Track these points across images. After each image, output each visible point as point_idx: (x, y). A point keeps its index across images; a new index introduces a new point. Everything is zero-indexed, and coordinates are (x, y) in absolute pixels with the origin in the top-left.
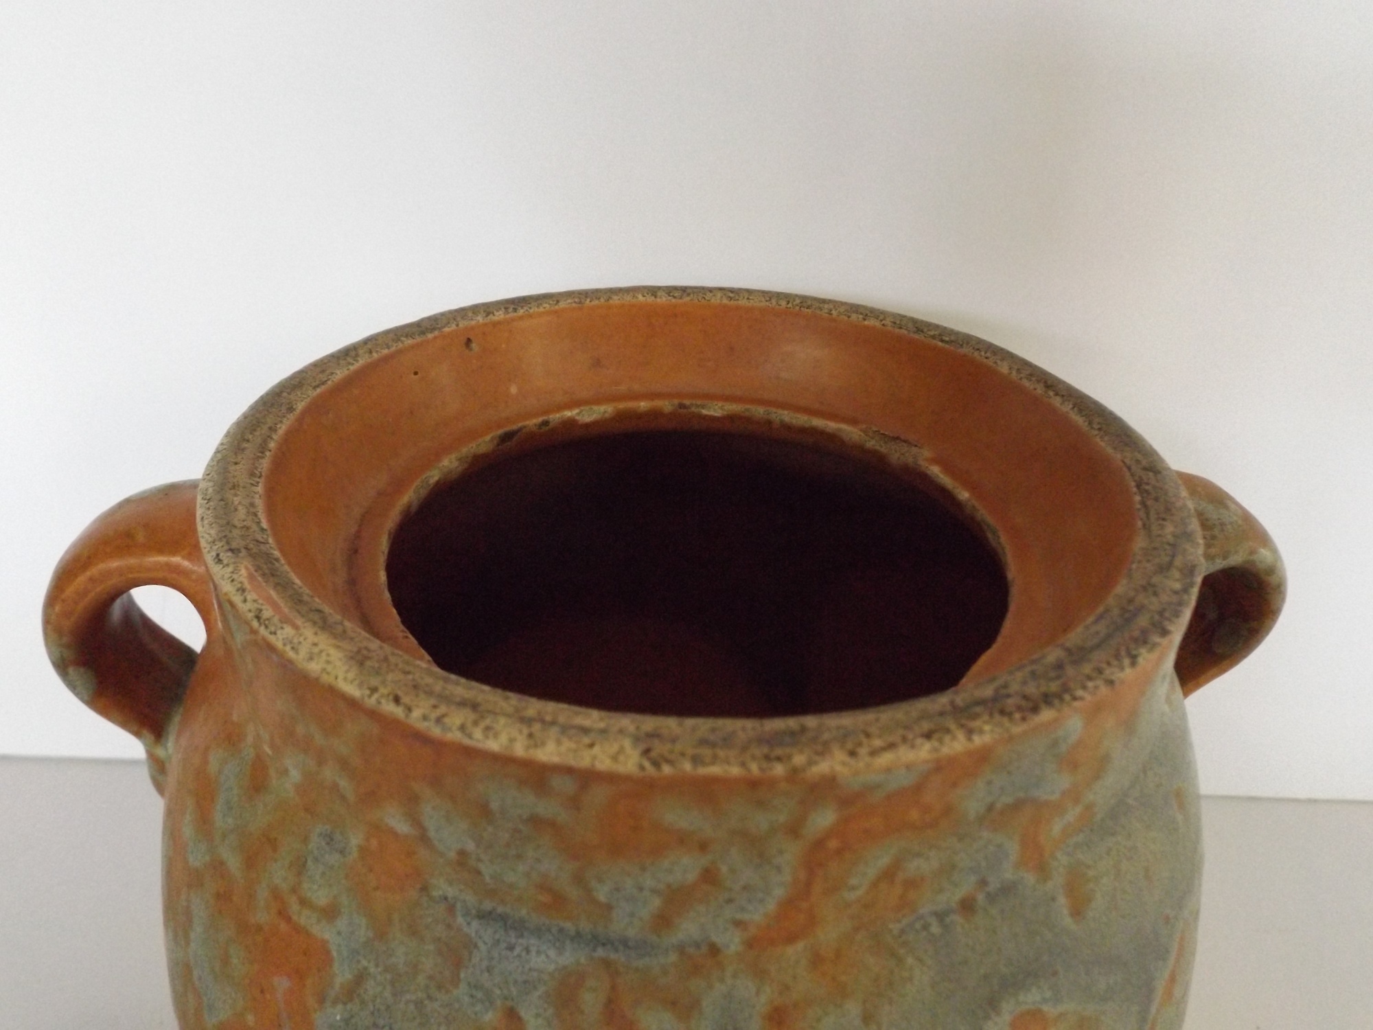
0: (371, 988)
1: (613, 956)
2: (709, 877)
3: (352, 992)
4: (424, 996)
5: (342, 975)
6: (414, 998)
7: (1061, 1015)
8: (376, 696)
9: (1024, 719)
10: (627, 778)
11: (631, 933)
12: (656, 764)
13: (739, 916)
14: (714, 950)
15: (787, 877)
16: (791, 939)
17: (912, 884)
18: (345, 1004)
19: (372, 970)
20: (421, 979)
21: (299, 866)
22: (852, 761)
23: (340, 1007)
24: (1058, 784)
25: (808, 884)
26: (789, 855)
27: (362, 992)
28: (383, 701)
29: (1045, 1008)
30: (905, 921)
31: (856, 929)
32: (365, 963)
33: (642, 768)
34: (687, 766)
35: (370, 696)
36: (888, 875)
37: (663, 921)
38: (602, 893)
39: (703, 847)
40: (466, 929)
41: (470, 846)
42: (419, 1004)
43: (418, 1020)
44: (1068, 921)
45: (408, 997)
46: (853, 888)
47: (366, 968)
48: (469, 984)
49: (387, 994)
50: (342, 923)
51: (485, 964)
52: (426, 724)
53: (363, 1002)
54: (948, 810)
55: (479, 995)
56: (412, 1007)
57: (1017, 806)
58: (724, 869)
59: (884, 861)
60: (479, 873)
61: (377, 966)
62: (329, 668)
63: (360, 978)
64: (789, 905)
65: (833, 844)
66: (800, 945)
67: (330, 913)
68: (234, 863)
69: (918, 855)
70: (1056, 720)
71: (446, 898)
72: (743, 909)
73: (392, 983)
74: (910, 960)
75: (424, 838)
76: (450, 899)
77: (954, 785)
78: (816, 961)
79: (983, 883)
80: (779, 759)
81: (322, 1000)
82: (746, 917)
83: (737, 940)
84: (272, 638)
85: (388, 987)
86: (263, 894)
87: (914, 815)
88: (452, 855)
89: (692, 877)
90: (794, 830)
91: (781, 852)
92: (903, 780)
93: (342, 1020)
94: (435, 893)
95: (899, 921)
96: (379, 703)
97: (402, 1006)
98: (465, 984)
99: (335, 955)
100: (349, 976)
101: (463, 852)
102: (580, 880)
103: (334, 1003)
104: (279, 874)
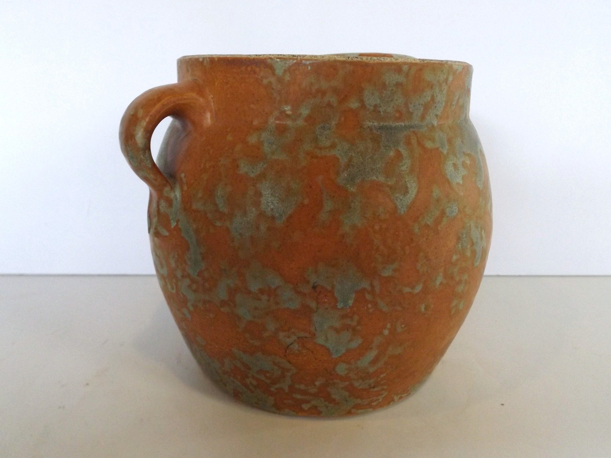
0: (355, 160)
1: (415, 130)
2: (432, 98)
3: (348, 166)
4: (372, 155)
5: (343, 161)
6: (369, 157)
11: (416, 122)
13: (437, 113)
14: (433, 126)
15: (445, 99)
17: (460, 108)
18: (347, 170)
19: (353, 155)
20: (369, 151)
21: (315, 140)
23: (345, 172)
25: (447, 102)
26: (445, 91)
27: (352, 163)
30: (459, 121)
31: (454, 121)
32: (350, 154)
33: (421, 62)
36: (458, 102)
37: (423, 117)
38: (411, 109)
39: (432, 87)
40: (377, 133)
41: (378, 102)
42: (371, 158)
43: (372, 163)
45: (367, 157)
46: (453, 106)
47: (351, 156)
48: (384, 147)
49: (361, 160)
50: (339, 147)
51: (386, 140)
53: (353, 166)
54: (464, 83)
55: (387, 148)
56: (370, 160)
58: (435, 95)
59: (457, 97)
60: (379, 112)
61: (355, 153)
63: (350, 160)
64: (444, 108)
65: (451, 88)
66: (446, 124)
67: (333, 146)
68: (282, 156)
69: (461, 98)
72: (437, 110)
73: (361, 156)
76: (370, 127)
77: (465, 75)
81: (338, 173)
83: (436, 122)
85: (360, 157)
86: (302, 156)
87: (461, 83)
88: (371, 108)
89: (429, 99)
90: (446, 81)
91: (444, 89)
92: (461, 69)
93: (347, 175)
94: (365, 127)
98: (382, 147)
99: (339, 157)
100: (346, 160)
101: (375, 106)
102: (406, 105)
103: (343, 172)
104: (307, 146)
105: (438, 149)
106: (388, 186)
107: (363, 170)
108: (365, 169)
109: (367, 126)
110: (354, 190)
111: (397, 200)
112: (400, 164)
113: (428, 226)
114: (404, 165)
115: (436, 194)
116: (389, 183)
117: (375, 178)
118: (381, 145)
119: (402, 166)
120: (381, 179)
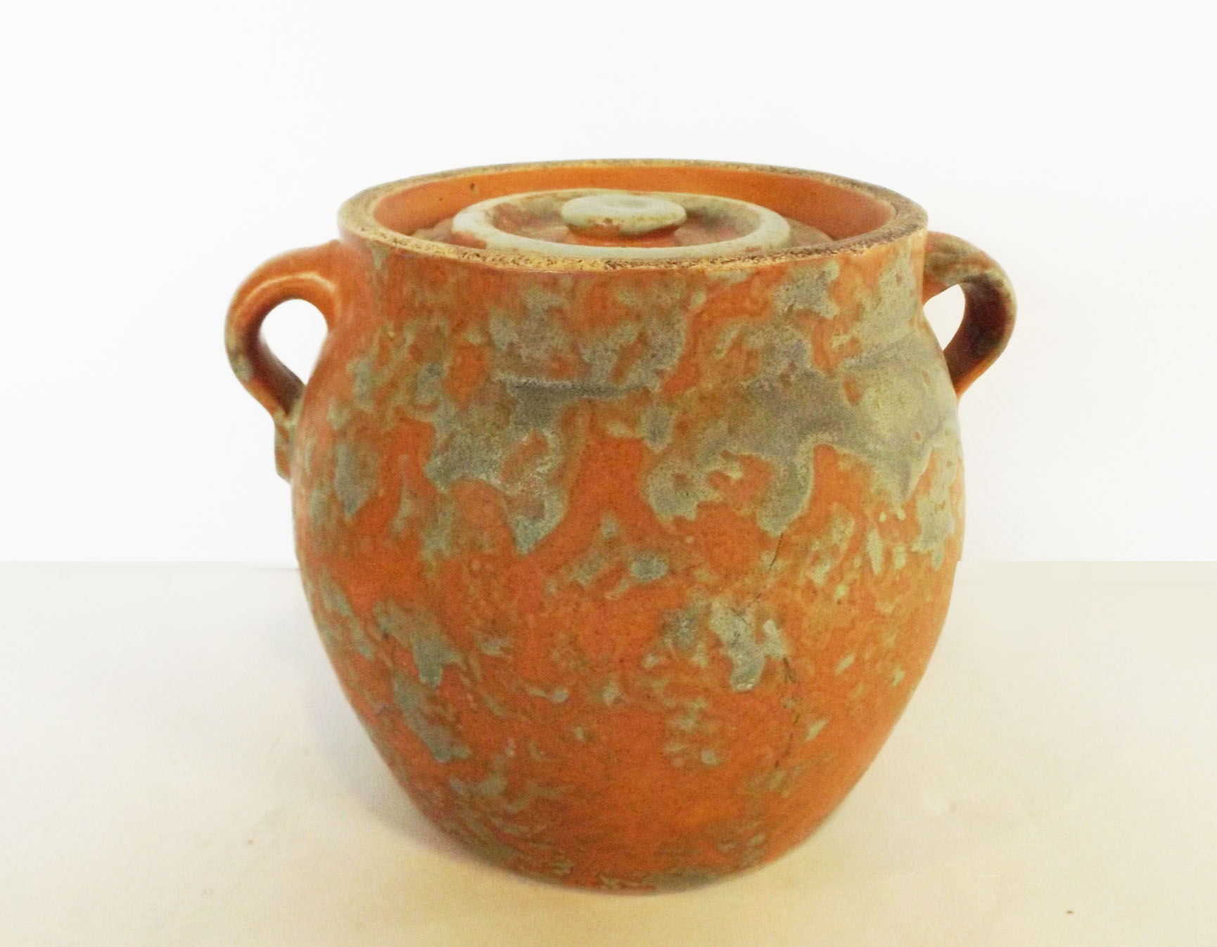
0: (458, 439)
1: (592, 397)
2: (643, 339)
3: (446, 446)
4: (490, 434)
5: (441, 437)
6: (483, 437)
7: (844, 455)
8: (466, 256)
9: (804, 256)
10: (600, 274)
11: (602, 382)
12: (614, 266)
13: (659, 367)
14: (647, 392)
15: (684, 341)
16: (688, 386)
17: (751, 355)
18: (443, 454)
19: (459, 429)
20: (488, 426)
21: (413, 389)
22: (713, 265)
23: (440, 456)
24: (830, 309)
25: (695, 346)
26: (683, 324)
27: (453, 443)
28: (471, 257)
29: (835, 447)
30: (749, 382)
31: (724, 382)
32: (455, 426)
33: (607, 269)
34: (629, 267)
35: (463, 257)
36: (737, 344)
37: (618, 373)
38: (586, 356)
39: (638, 317)
40: (512, 395)
41: (515, 338)
42: (487, 439)
43: (486, 449)
44: (846, 402)
45: (480, 437)
46: (719, 352)
47: (455, 429)
48: (515, 423)
49: (469, 440)
50: (441, 410)
51: (523, 411)
52: (494, 262)
53: (454, 449)
54: (766, 304)
55: (521, 427)
56: (482, 442)
57: (807, 313)
58: (650, 332)
59: (734, 334)
60: (519, 356)
61: (462, 426)
62: (439, 250)
63: (452, 436)
64: (683, 358)
65: (706, 317)
66: (693, 389)
67: (433, 407)
68: (368, 407)
69: (753, 333)
70: (822, 259)
71: (500, 381)
72: (660, 362)
73: (471, 433)
74: (753, 403)
75: (490, 343)
76: (502, 381)
77: (768, 287)
78: (702, 398)
79: (792, 366)
80: (674, 263)
81: (428, 457)
82: (663, 367)
83: (658, 385)
84: (405, 247)
85: (469, 436)
86: (390, 414)
87: (747, 304)
88: (504, 348)
89: (633, 339)
90: (684, 304)
91: (679, 321)
92: (741, 277)
93: (441, 464)
94: (493, 380)
95: (746, 380)
96: (468, 258)
97: (477, 444)
98: (512, 424)
99: (437, 428)
100: (445, 437)
101: (511, 345)
102: (574, 348)
103: (436, 456)
104: (400, 399)
105: (639, 441)
106: (506, 497)
107: (468, 460)
108: (470, 459)
109: (497, 378)
110: (445, 492)
111: (517, 526)
112: (539, 461)
113: (579, 586)
114: (546, 464)
115: (609, 530)
116: (508, 493)
117: (485, 478)
118: (511, 418)
119: (542, 464)
120: (496, 481)
